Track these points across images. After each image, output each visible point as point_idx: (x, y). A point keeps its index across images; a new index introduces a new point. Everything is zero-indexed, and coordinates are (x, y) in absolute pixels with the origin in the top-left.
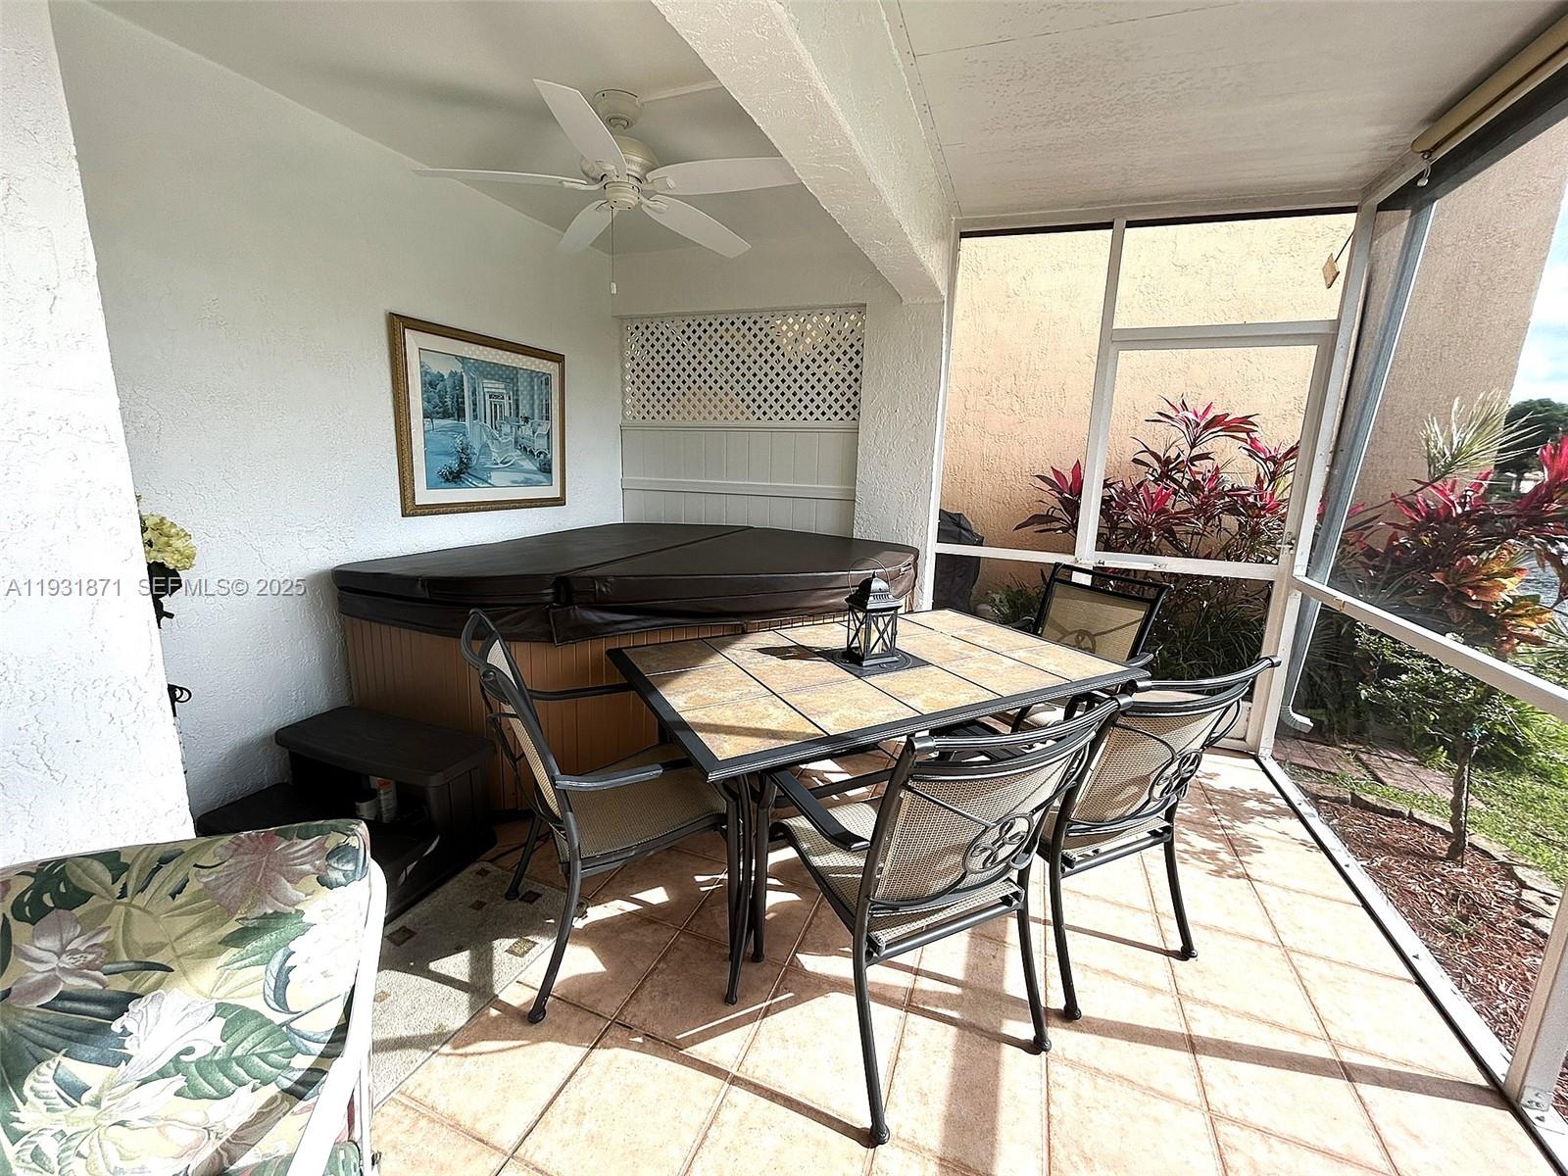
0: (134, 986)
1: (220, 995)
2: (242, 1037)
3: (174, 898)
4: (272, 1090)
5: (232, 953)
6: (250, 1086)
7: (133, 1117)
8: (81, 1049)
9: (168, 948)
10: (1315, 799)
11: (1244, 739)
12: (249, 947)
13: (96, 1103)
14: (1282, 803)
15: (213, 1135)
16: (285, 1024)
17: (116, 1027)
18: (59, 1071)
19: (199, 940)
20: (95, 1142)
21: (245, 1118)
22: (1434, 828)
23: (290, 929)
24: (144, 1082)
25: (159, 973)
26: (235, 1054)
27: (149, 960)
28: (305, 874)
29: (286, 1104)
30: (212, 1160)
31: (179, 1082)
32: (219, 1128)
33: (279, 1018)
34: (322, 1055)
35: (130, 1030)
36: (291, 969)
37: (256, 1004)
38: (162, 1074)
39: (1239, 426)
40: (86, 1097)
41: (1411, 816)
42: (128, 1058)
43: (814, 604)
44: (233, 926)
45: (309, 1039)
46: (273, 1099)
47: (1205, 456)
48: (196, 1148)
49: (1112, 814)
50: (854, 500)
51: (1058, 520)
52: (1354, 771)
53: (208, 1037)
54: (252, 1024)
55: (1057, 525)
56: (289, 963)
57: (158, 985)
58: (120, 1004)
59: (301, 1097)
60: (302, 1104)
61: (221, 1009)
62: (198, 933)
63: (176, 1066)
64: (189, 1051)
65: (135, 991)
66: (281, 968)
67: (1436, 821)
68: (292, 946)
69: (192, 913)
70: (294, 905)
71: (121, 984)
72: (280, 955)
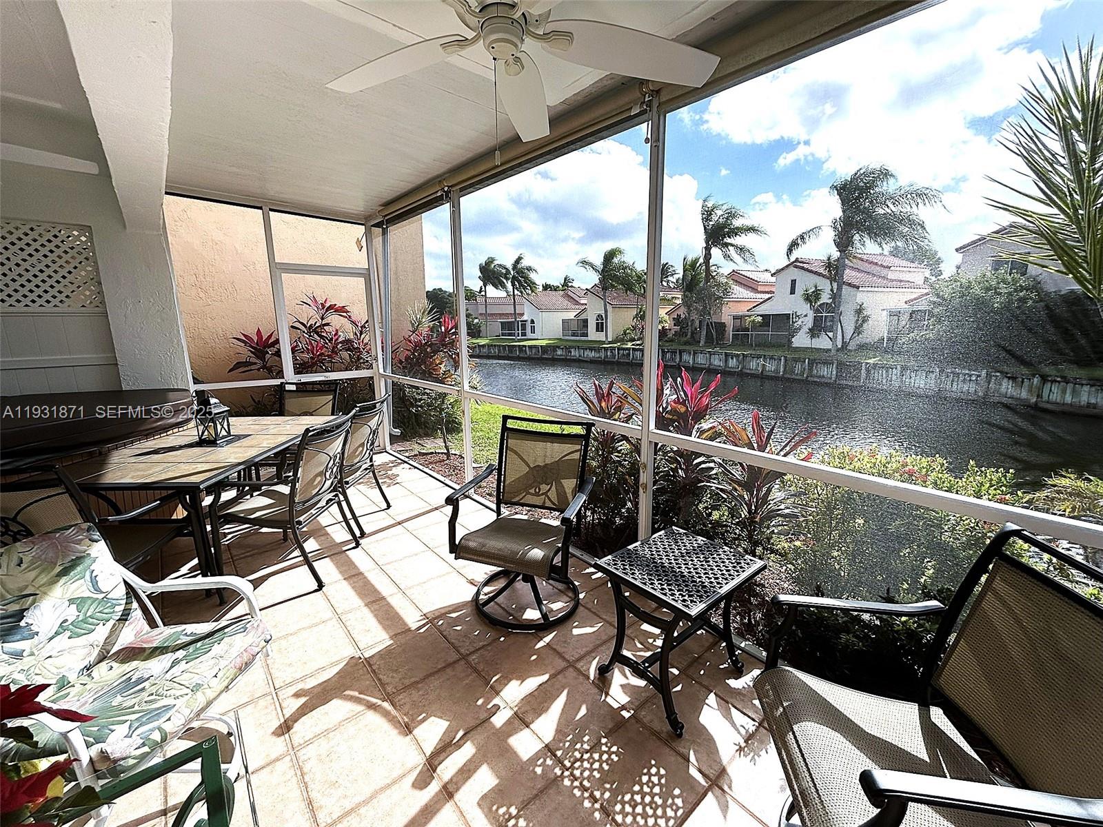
0: (22, 606)
1: (69, 596)
2: (87, 608)
3: (20, 566)
4: (111, 623)
5: (64, 580)
6: (101, 624)
7: (54, 653)
8: (10, 638)
9: (30, 587)
10: (408, 457)
11: (379, 446)
12: (71, 574)
13: (32, 654)
14: (400, 461)
15: (95, 646)
16: (105, 597)
17: (22, 623)
18: (4, 649)
19: (44, 579)
20: (41, 667)
21: (106, 635)
22: (442, 453)
23: (87, 562)
24: (51, 639)
25: (32, 597)
26: (87, 615)
27: (23, 594)
28: (82, 540)
29: (122, 625)
30: (99, 654)
31: (68, 634)
32: (96, 643)
33: (101, 596)
34: (126, 604)
35: (30, 623)
36: (96, 577)
37: (87, 594)
38: (57, 634)
39: (341, 310)
40: (25, 654)
41: (436, 453)
42: (37, 633)
43: (149, 427)
44: (58, 569)
45: (117, 600)
46: (115, 624)
47: (328, 324)
48: (89, 654)
49: (356, 461)
50: (117, 364)
51: (255, 363)
52: (416, 446)
53: (72, 613)
54: (89, 602)
55: (253, 367)
56: (94, 575)
57: (34, 602)
58: (20, 615)
59: (126, 620)
60: (127, 622)
61: (71, 601)
62: (43, 576)
63: (63, 627)
64: (66, 621)
65: (24, 607)
66: (91, 577)
67: (442, 451)
68: (92, 568)
69: (34, 569)
70: (84, 552)
71: (15, 607)
72: (88, 574)
